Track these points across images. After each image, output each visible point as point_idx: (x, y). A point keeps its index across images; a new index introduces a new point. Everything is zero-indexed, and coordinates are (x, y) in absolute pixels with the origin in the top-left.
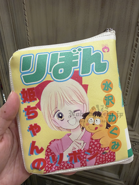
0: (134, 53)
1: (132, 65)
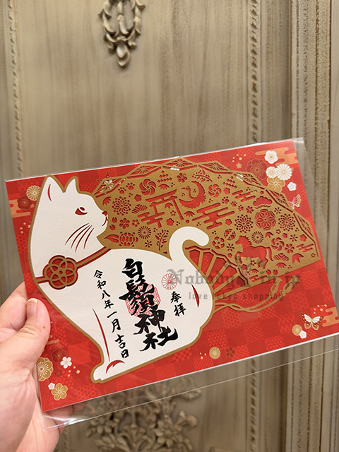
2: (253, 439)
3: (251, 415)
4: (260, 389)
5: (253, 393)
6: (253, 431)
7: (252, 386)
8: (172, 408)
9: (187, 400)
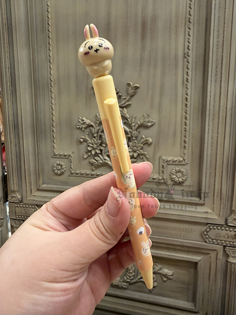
0: (186, 89)
1: (186, 105)
2: (185, 147)
3: (184, 132)
4: (190, 116)
5: (186, 118)
6: (185, 142)
7: (185, 114)
8: (138, 133)
9: (147, 127)
